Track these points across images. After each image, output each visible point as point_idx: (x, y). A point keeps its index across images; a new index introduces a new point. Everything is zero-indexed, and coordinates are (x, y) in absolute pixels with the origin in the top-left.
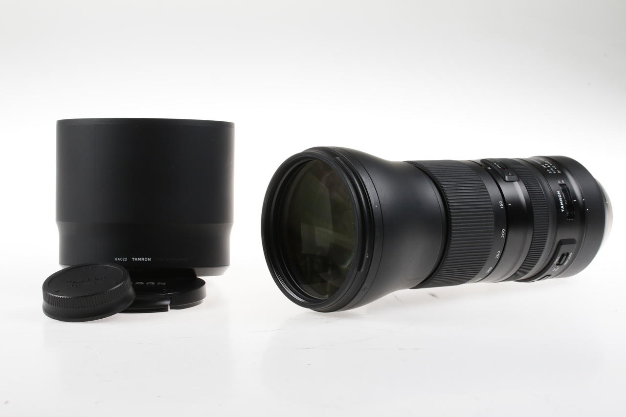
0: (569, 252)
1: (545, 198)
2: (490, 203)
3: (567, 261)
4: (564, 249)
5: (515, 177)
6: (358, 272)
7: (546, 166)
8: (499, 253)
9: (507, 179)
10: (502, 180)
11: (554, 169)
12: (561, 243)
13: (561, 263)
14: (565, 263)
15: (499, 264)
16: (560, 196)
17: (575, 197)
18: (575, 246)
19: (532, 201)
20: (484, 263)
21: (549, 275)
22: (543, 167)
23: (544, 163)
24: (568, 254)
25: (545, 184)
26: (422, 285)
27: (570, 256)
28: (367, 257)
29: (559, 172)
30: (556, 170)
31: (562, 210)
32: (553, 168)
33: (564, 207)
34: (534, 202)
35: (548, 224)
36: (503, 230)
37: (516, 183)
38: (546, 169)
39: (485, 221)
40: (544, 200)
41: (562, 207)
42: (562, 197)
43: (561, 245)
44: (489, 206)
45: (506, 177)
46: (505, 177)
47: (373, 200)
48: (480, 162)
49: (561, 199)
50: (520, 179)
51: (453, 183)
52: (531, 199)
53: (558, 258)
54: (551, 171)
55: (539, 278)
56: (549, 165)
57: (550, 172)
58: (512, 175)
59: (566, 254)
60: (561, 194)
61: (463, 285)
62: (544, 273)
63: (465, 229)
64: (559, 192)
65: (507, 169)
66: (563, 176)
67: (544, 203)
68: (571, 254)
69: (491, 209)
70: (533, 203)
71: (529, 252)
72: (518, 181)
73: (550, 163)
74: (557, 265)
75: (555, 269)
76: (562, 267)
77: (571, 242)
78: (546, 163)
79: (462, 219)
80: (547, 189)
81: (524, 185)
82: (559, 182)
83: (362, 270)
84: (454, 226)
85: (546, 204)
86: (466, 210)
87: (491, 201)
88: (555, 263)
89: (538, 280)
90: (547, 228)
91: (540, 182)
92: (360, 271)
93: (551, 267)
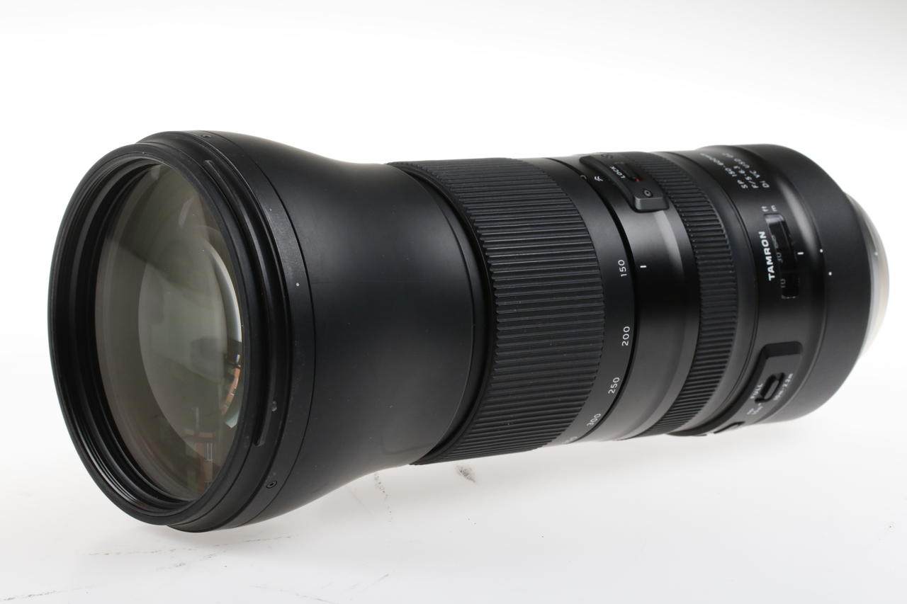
0: (786, 373)
1: (730, 248)
2: (595, 264)
3: (781, 393)
4: (772, 366)
5: (659, 199)
6: (253, 445)
7: (736, 171)
8: (616, 381)
9: (638, 206)
10: (628, 207)
11: (754, 179)
12: (766, 353)
13: (767, 397)
14: (777, 397)
15: (618, 407)
16: (765, 243)
17: (801, 245)
18: (798, 359)
19: (698, 257)
20: (580, 405)
21: (740, 424)
22: (727, 172)
23: (730, 164)
24: (782, 378)
25: (731, 214)
26: (434, 456)
27: (788, 381)
28: (274, 410)
29: (766, 185)
30: (758, 182)
31: (771, 277)
32: (752, 176)
33: (774, 269)
34: (702, 259)
35: (736, 311)
36: (627, 329)
37: (661, 216)
38: (736, 179)
39: (582, 310)
40: (727, 255)
41: (771, 270)
42: (771, 246)
43: (767, 357)
44: (593, 272)
45: (638, 200)
46: (634, 200)
47: (290, 269)
48: (577, 165)
49: (767, 251)
50: (671, 206)
51: (506, 217)
52: (694, 253)
53: (760, 387)
54: (746, 182)
55: (716, 430)
56: (743, 168)
57: (745, 186)
58: (652, 196)
59: (778, 377)
60: (769, 239)
61: (539, 450)
62: (728, 418)
63: (529, 331)
64: (762, 235)
65: (640, 179)
66: (774, 195)
67: (728, 260)
68: (790, 376)
69: (598, 279)
70: (700, 263)
71: (688, 377)
72: (666, 209)
73: (747, 163)
74: (758, 400)
75: (751, 409)
76: (770, 405)
77: (791, 348)
78: (737, 164)
79: (524, 306)
80: (736, 226)
81: (679, 218)
82: (764, 209)
83: (262, 443)
84: (504, 325)
85: (731, 264)
86: (537, 284)
87: (596, 260)
88: (752, 397)
89: (716, 433)
90: (734, 320)
91: (718, 212)
92: (256, 443)
93: (743, 407)
